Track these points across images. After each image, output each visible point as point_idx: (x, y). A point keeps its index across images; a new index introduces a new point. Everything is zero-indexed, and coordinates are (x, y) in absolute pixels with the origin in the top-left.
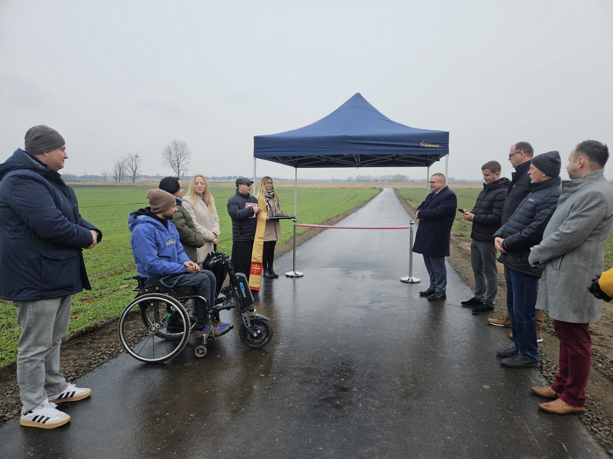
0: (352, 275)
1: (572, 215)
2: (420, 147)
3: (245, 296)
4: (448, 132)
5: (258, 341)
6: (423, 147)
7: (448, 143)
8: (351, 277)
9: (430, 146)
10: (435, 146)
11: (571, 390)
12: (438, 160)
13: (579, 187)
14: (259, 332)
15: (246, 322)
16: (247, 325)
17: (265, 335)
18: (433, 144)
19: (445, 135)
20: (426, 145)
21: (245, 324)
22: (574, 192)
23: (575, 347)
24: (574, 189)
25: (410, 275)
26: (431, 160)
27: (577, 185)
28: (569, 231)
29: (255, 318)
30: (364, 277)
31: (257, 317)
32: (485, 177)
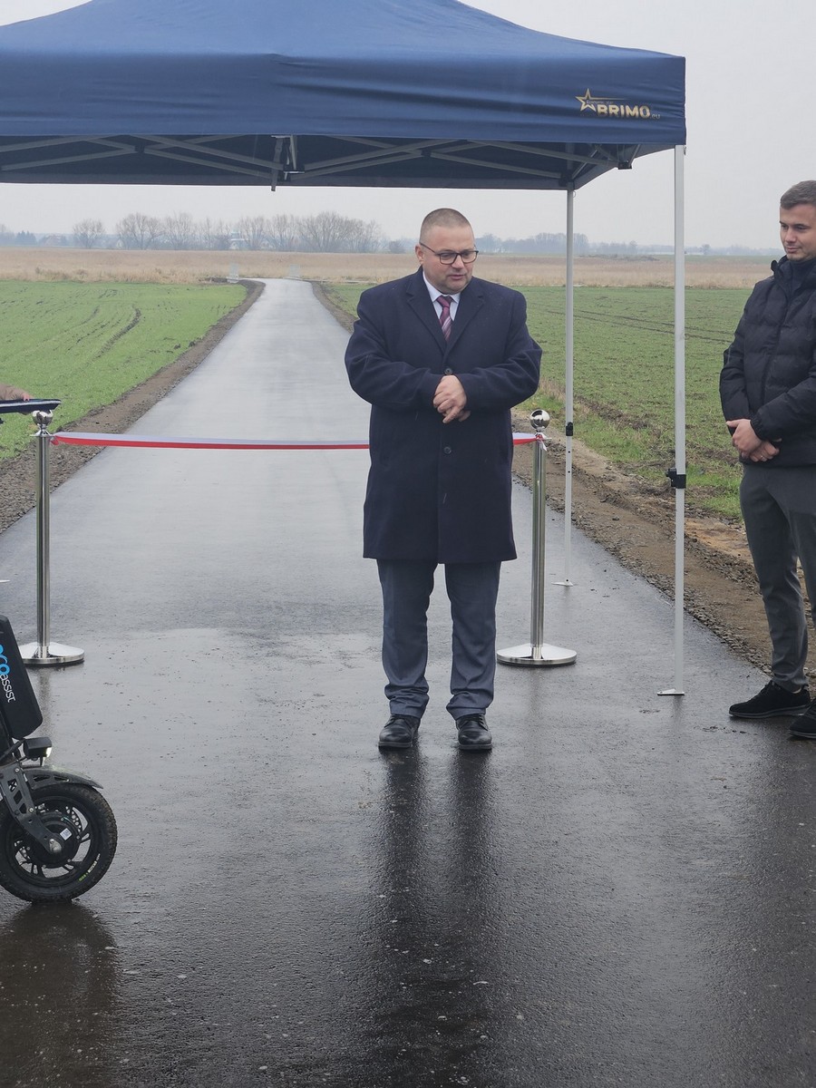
0: (289, 650)
2: (576, 113)
3: (10, 696)
4: (682, 61)
5: (60, 872)
6: (588, 113)
7: (683, 101)
8: (291, 657)
9: (614, 109)
10: (636, 111)
12: (625, 165)
14: (66, 834)
15: (18, 797)
16: (23, 809)
17: (83, 849)
18: (625, 103)
19: (673, 70)
20: (602, 108)
21: (14, 807)
25: (536, 640)
26: (585, 161)
29: (51, 782)
30: (343, 655)
31: (59, 777)
32: (790, 235)
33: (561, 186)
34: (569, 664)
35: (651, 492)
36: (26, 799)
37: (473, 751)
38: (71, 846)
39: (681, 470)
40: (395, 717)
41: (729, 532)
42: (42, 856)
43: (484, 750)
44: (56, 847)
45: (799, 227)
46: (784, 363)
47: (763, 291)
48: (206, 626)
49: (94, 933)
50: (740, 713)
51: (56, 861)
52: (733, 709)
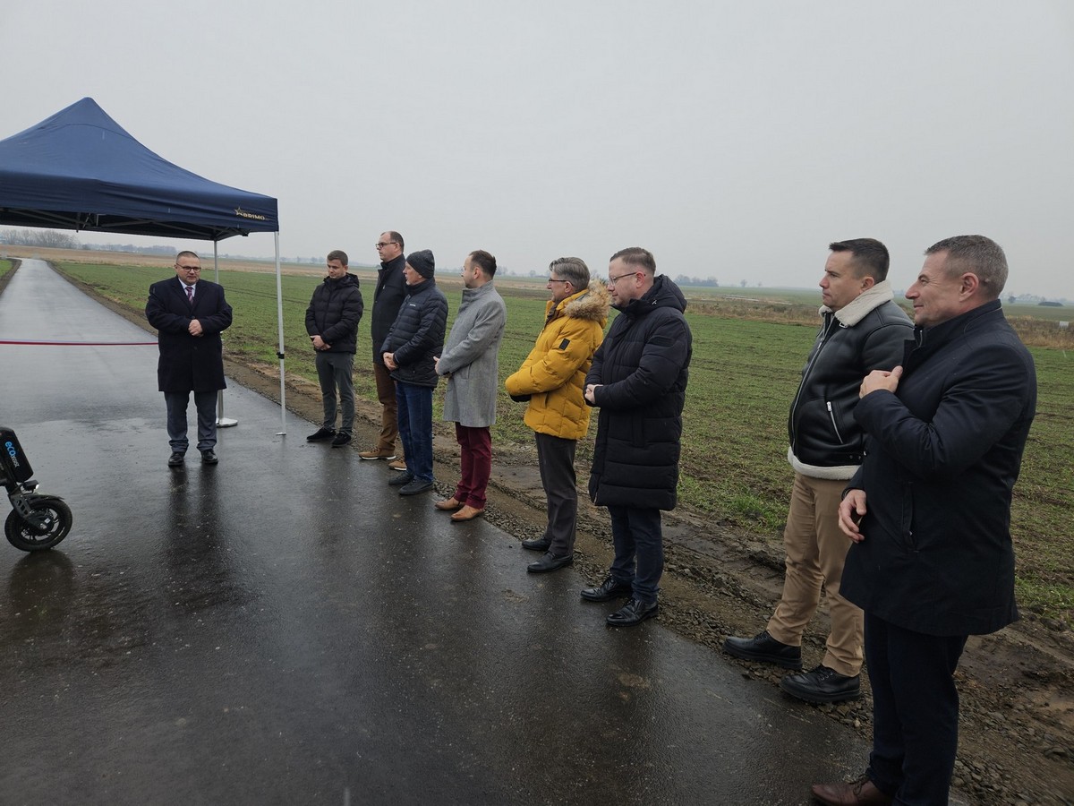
0: (107, 427)
1: (478, 323)
2: (235, 216)
3: (16, 464)
4: (276, 200)
5: (45, 537)
6: (239, 216)
7: (277, 215)
8: (110, 430)
9: (250, 216)
10: (259, 217)
11: (476, 494)
12: (244, 235)
13: (477, 296)
14: (47, 521)
15: (23, 508)
16: (26, 513)
17: (56, 525)
18: (254, 214)
19: (272, 203)
20: (245, 215)
21: (21, 512)
22: (473, 301)
23: (480, 450)
24: (473, 298)
26: (223, 231)
27: (475, 294)
28: (477, 340)
29: (38, 500)
30: (135, 428)
31: (43, 497)
32: (331, 270)
33: (211, 239)
34: (235, 425)
35: (234, 353)
36: (27, 508)
37: (209, 464)
38: (50, 525)
39: (282, 352)
40: (175, 453)
41: (270, 369)
42: (35, 531)
43: (215, 463)
44: (45, 527)
45: (335, 267)
46: (332, 315)
47: (320, 290)
48: (61, 419)
49: (63, 562)
50: (311, 439)
51: (42, 532)
52: (308, 438)
